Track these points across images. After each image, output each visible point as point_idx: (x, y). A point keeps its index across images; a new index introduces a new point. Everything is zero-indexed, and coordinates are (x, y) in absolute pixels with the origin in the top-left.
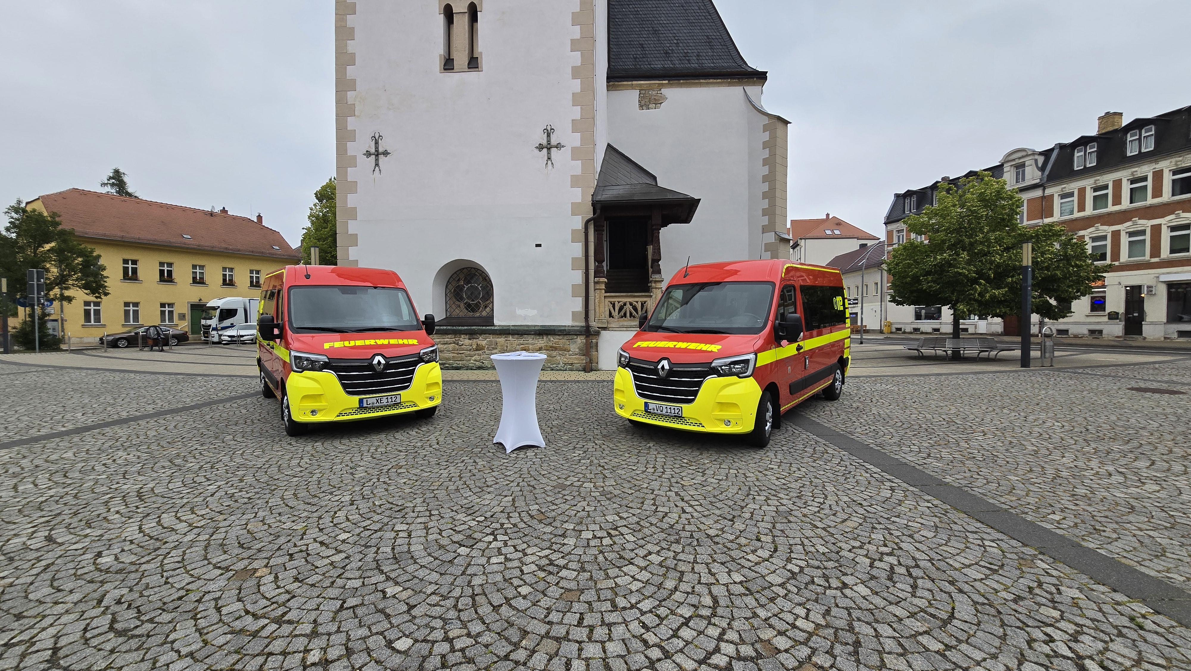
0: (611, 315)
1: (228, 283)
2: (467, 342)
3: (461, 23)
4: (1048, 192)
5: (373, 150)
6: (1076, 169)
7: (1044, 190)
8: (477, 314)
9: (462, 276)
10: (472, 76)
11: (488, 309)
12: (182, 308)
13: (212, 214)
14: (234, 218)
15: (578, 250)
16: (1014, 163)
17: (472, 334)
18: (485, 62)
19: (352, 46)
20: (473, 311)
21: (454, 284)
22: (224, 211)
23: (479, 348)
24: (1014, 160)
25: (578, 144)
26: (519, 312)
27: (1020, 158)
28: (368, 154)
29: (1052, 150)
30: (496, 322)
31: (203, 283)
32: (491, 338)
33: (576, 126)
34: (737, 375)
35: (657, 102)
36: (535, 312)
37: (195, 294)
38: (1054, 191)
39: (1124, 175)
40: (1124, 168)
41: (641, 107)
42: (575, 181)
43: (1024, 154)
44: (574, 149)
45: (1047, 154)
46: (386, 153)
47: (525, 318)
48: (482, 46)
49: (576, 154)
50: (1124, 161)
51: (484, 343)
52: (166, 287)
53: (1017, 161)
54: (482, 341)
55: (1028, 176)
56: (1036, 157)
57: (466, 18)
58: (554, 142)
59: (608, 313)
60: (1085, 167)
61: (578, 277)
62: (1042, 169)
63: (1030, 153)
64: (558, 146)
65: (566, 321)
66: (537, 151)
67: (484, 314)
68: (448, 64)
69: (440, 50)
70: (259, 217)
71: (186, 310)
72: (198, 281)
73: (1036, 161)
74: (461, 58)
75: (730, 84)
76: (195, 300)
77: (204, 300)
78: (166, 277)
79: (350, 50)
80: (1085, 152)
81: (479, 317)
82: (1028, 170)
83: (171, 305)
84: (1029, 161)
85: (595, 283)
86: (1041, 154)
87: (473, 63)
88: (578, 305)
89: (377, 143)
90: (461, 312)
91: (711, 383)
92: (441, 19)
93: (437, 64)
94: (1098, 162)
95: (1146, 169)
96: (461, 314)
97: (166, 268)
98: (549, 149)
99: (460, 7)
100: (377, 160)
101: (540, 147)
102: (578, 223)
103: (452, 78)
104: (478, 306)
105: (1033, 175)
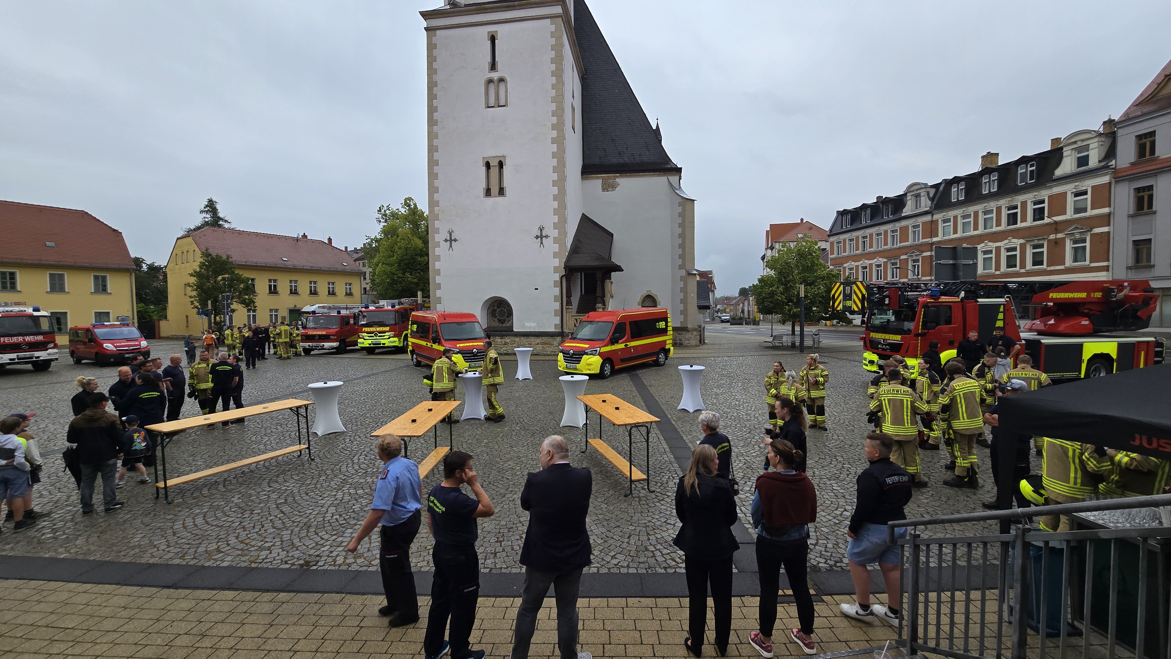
0: (575, 326)
1: (314, 293)
2: (499, 340)
3: (494, 171)
4: (936, 217)
5: (449, 239)
6: (953, 201)
7: (933, 215)
8: (504, 325)
9: (496, 304)
10: (501, 199)
11: (510, 322)
12: (284, 313)
13: (297, 240)
14: (313, 241)
15: (557, 291)
16: (913, 193)
17: (502, 336)
18: (507, 191)
19: (436, 183)
20: (502, 323)
21: (492, 309)
22: (305, 236)
23: (506, 343)
24: (913, 191)
25: (557, 235)
26: (527, 324)
27: (917, 190)
28: (446, 241)
29: (940, 184)
30: (515, 330)
31: (297, 293)
32: (512, 338)
33: (556, 226)
34: (593, 355)
35: (613, 187)
36: (535, 324)
37: (291, 302)
38: (938, 216)
39: (979, 208)
40: (980, 203)
41: (603, 190)
42: (556, 255)
43: (919, 187)
44: (554, 238)
45: (936, 186)
46: (455, 240)
47: (530, 327)
48: (506, 184)
49: (556, 240)
50: (980, 198)
51: (508, 341)
52: (273, 297)
53: (915, 192)
54: (507, 340)
55: (923, 205)
56: (928, 190)
57: (497, 168)
58: (544, 234)
59: (573, 325)
60: (958, 200)
61: (557, 306)
62: (932, 199)
63: (923, 186)
64: (547, 237)
65: (552, 329)
66: (535, 239)
67: (508, 325)
68: (488, 193)
69: (484, 185)
70: (330, 240)
71: (286, 314)
72: (294, 292)
73: (928, 193)
74: (495, 190)
75: (659, 175)
76: (292, 306)
77: (298, 307)
78: (273, 291)
79: (436, 185)
80: (958, 188)
81: (506, 327)
82: (923, 199)
83: (276, 311)
84: (923, 193)
85: (567, 309)
86: (932, 187)
87: (502, 192)
88: (558, 320)
89: (451, 234)
90: (496, 324)
91: (585, 357)
92: (484, 169)
93: (482, 192)
94: (966, 195)
95: (992, 205)
96: (496, 325)
97: (272, 284)
98: (541, 238)
99: (494, 163)
100: (451, 243)
101: (537, 237)
102: (557, 277)
103: (490, 200)
104: (504, 321)
105: (925, 204)
